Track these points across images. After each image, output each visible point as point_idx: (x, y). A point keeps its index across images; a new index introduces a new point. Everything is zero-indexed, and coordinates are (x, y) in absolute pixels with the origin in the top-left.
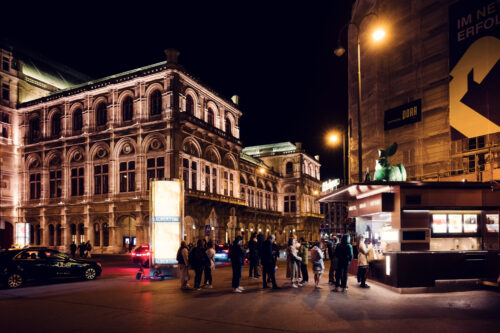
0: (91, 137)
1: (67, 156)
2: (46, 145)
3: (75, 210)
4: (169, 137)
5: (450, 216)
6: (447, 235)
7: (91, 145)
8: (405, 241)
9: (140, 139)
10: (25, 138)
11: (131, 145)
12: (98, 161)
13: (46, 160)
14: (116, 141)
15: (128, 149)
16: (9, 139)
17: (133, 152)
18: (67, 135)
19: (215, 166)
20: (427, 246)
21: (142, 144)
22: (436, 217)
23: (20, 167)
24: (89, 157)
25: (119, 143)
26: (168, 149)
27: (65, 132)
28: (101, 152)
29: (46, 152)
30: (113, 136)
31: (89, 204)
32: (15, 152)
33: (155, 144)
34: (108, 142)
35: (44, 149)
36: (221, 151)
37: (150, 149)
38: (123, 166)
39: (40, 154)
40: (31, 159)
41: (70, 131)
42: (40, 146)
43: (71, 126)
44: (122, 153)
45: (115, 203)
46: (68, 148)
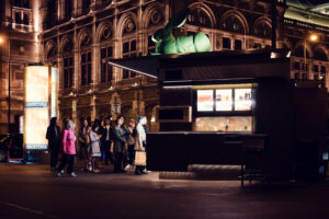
0: (97, 15)
1: (77, 40)
2: (61, 29)
3: (84, 102)
4: (167, 7)
5: (218, 92)
6: (214, 114)
7: (97, 24)
8: (162, 121)
9: (140, 12)
10: (43, 23)
11: (133, 21)
12: (104, 43)
13: (60, 45)
14: (119, 16)
15: (130, 25)
16: (30, 26)
17: (134, 29)
18: (78, 16)
19: (239, 37)
20: (190, 126)
21: (143, 18)
22: (200, 93)
23: (40, 56)
24: (95, 39)
25: (121, 19)
27: (75, 12)
28: (106, 32)
29: (61, 37)
30: (117, 12)
31: (95, 93)
32: (36, 39)
34: (112, 19)
35: (59, 33)
36: (248, 16)
37: (150, 23)
38: (125, 47)
39: (55, 39)
40: (49, 46)
41: (80, 11)
42: (56, 31)
43: (80, 5)
44: (125, 32)
45: (118, 91)
46: (78, 30)
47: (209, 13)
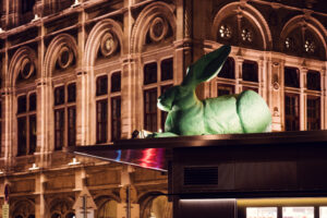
0: (47, 25)
3: (22, 186)
4: (180, 11)
7: (48, 41)
9: (129, 19)
11: (115, 37)
12: (60, 77)
14: (89, 27)
15: (110, 45)
17: (117, 51)
21: (134, 30)
24: (43, 70)
25: (94, 32)
26: (179, 40)
27: (6, 18)
28: (64, 57)
30: (84, 19)
31: (43, 171)
33: (157, 29)
34: (75, 33)
37: (149, 41)
38: (101, 85)
41: (15, 16)
44: (100, 55)
45: (86, 168)
47: (259, 21)
